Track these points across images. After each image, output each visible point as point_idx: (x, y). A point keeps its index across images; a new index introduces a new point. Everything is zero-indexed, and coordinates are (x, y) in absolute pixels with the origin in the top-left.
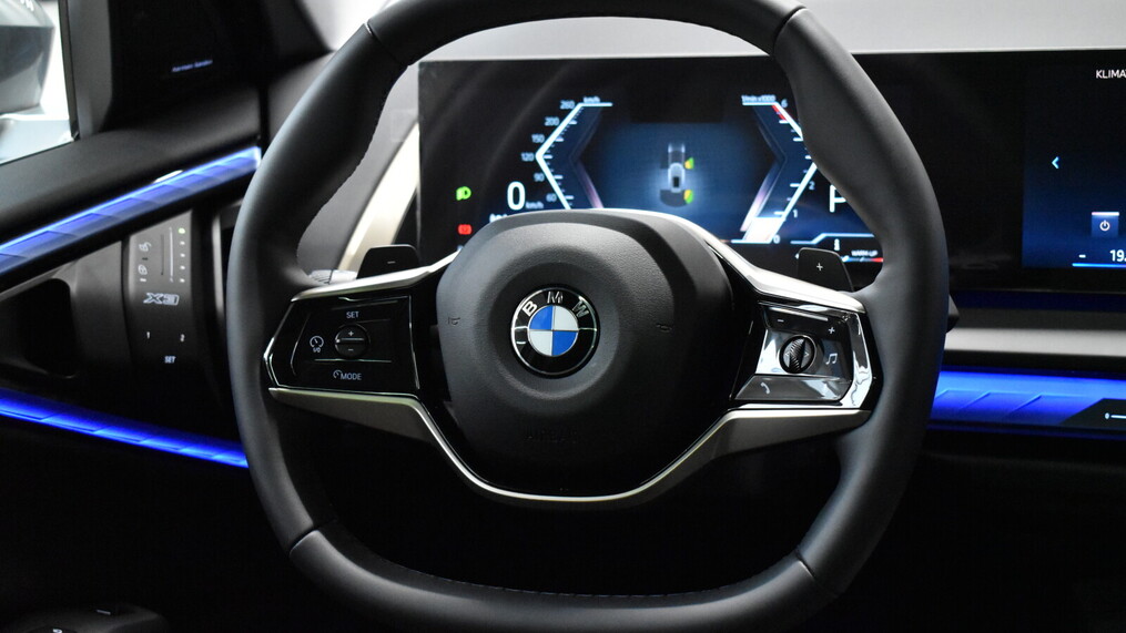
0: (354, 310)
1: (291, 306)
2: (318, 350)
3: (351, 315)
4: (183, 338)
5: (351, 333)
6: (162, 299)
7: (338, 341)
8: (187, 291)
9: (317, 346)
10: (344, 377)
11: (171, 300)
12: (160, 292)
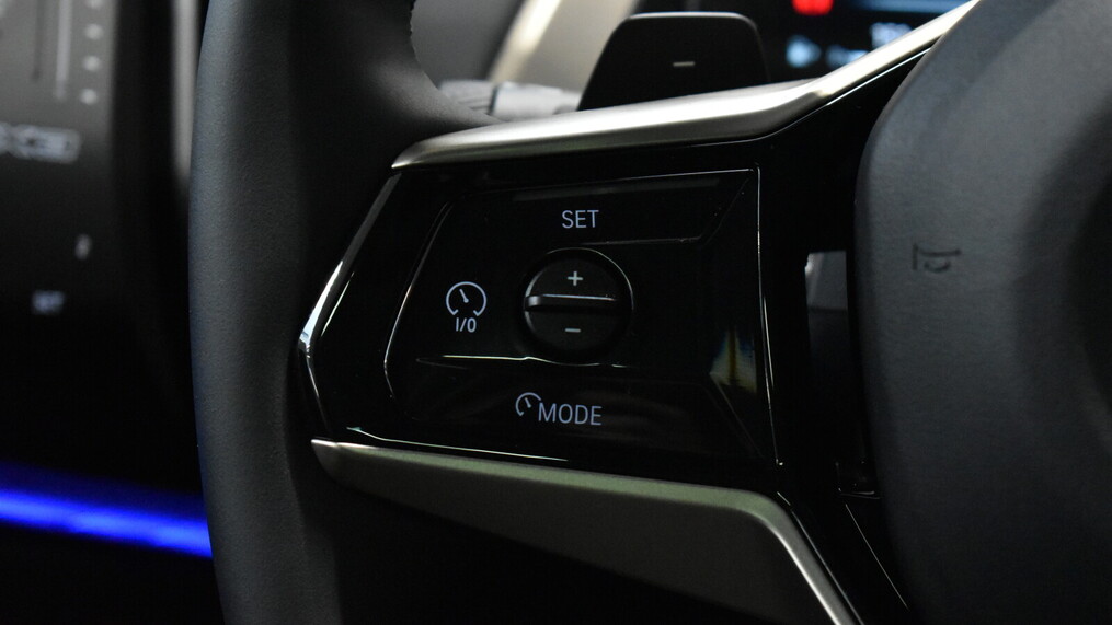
0: (586, 203)
1: (390, 184)
2: (470, 325)
3: (573, 220)
4: (83, 247)
5: (575, 278)
6: (32, 142)
7: (534, 301)
8: (101, 123)
9: (466, 312)
10: (549, 413)
11: (56, 145)
12: (29, 122)
